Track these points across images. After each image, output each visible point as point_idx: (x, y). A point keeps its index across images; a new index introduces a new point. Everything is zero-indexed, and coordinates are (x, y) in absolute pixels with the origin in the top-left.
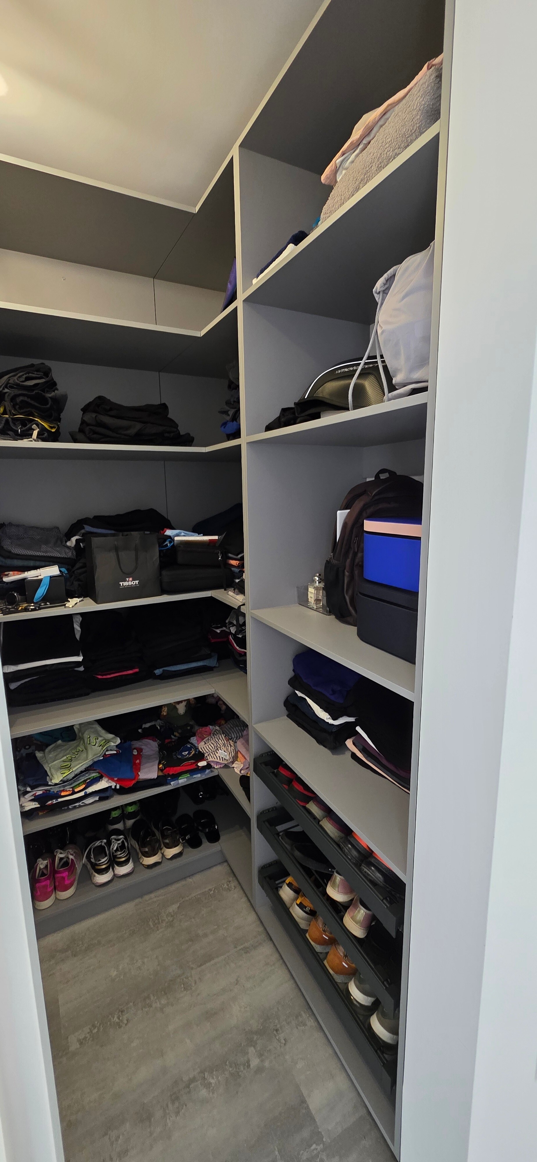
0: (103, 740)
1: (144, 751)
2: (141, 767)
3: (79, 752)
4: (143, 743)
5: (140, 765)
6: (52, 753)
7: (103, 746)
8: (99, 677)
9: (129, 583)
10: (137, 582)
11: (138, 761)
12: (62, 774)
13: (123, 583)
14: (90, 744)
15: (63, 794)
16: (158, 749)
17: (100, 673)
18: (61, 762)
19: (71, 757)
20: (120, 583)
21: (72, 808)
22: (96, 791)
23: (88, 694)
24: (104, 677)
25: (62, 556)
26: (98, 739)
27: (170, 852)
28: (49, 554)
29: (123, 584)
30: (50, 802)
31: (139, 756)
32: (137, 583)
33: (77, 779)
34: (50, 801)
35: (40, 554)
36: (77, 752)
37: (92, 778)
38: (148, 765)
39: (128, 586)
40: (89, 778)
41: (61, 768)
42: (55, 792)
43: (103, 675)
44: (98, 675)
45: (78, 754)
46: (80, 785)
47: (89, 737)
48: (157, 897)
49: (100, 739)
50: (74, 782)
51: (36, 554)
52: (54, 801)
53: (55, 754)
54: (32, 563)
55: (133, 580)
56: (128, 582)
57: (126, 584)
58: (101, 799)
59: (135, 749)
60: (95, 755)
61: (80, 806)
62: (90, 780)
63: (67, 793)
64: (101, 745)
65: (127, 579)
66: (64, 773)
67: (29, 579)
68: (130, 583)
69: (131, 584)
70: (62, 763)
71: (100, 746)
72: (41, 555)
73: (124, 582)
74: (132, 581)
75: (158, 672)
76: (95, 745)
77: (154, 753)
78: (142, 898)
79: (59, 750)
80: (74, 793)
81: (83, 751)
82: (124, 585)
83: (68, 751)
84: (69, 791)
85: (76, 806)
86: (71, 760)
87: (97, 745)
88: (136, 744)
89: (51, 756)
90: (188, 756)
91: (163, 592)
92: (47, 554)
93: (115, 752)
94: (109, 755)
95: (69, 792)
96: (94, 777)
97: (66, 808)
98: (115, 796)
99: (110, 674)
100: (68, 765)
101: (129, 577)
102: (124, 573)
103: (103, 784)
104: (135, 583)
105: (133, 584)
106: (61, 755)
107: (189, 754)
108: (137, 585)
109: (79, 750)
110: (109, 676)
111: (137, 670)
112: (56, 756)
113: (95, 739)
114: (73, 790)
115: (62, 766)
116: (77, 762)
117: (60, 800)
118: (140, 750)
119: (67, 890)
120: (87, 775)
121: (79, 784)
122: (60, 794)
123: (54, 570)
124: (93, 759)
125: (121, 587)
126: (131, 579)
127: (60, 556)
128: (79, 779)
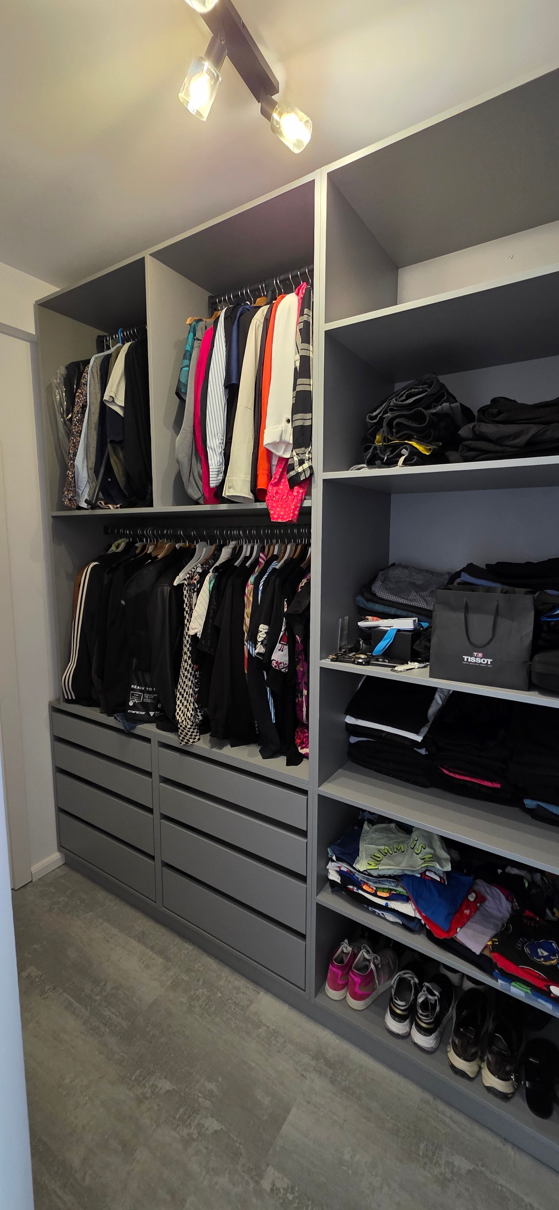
0: (430, 854)
1: (487, 903)
2: (468, 923)
3: (399, 850)
4: (492, 893)
5: (468, 920)
6: (377, 833)
7: (425, 862)
8: (445, 771)
9: (476, 659)
10: (490, 661)
11: (467, 912)
12: (368, 864)
13: (467, 657)
14: (413, 849)
15: (365, 887)
16: (508, 916)
17: (446, 767)
18: (376, 849)
19: (388, 851)
20: (464, 657)
21: (371, 911)
22: (398, 911)
23: (426, 787)
24: (451, 774)
25: (428, 608)
26: (425, 849)
27: (491, 1080)
28: (413, 604)
29: (468, 659)
30: (351, 887)
31: (474, 907)
32: (489, 663)
33: (382, 880)
34: (352, 885)
35: (404, 601)
36: (397, 849)
37: (398, 892)
38: (478, 927)
39: (475, 664)
40: (396, 891)
41: (372, 857)
42: (359, 880)
43: (450, 772)
44: (445, 769)
45: (396, 852)
46: (384, 891)
47: (417, 841)
48: (454, 1121)
49: (428, 850)
50: (379, 883)
51: (400, 601)
52: (355, 890)
53: (379, 837)
54: (393, 611)
55: (484, 656)
56: (476, 657)
57: (472, 659)
58: (404, 926)
59: (475, 892)
60: (411, 866)
61: (379, 915)
62: (395, 893)
63: (369, 890)
64: (424, 859)
65: (475, 654)
66: (371, 865)
67: (380, 628)
68: (479, 660)
69: (480, 662)
70: (376, 852)
71: (421, 859)
72: (405, 603)
73: (469, 658)
74: (481, 658)
75: (529, 803)
76: (418, 854)
77: (500, 915)
78: (435, 1099)
79: (385, 835)
80: (375, 895)
81: (404, 852)
82: (469, 661)
83: (391, 842)
84: (372, 888)
85: (376, 912)
86: (385, 854)
87: (420, 855)
88: (482, 886)
89: (373, 835)
90: (542, 959)
91: (530, 687)
92: (411, 603)
93: (439, 880)
94: (430, 879)
95: (371, 890)
96: (401, 893)
97: (366, 906)
98: (422, 935)
99: (460, 774)
100: (379, 858)
101: (478, 652)
102: (471, 643)
103: (408, 909)
104: (486, 662)
105: (482, 662)
106: (383, 841)
107: (547, 958)
108: (489, 666)
109: (401, 848)
110: (458, 777)
111: (498, 786)
112: (378, 839)
113: (422, 847)
114: (376, 891)
115: (375, 854)
116: (390, 862)
117: (360, 892)
118: (481, 899)
119: (355, 1000)
120: (393, 884)
121: (384, 888)
122: (362, 885)
123: (407, 624)
124: (404, 870)
125: (465, 663)
126: (480, 655)
127: (426, 607)
128: (384, 883)
